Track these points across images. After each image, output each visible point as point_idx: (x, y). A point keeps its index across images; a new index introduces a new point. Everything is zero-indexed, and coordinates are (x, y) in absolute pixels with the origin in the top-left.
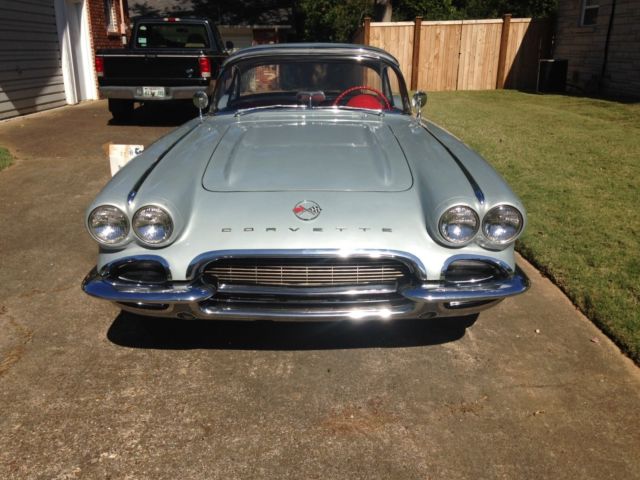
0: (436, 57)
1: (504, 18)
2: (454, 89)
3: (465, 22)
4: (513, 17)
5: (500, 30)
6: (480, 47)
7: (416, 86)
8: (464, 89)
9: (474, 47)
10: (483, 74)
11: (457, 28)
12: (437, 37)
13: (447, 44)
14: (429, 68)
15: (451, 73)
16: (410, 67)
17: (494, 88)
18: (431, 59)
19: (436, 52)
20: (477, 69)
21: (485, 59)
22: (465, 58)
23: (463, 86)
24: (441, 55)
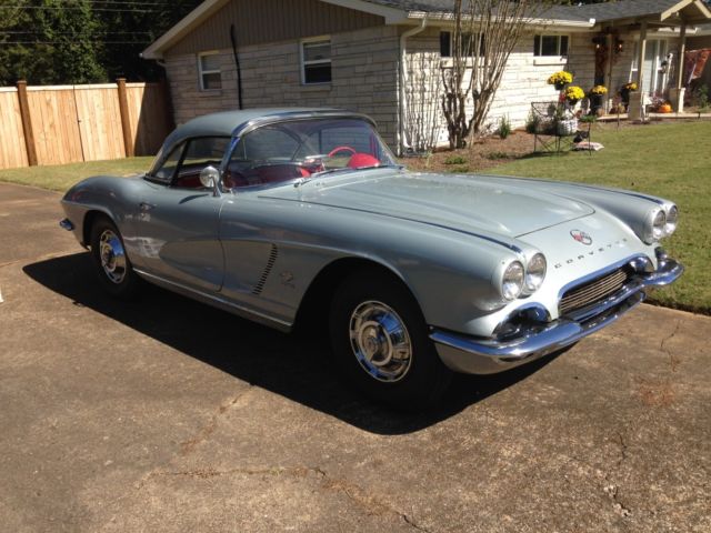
0: (52, 126)
1: (118, 83)
2: (81, 160)
3: (77, 87)
4: (127, 82)
5: (116, 95)
6: (99, 113)
7: (36, 160)
8: (92, 159)
9: (92, 113)
10: (109, 142)
11: (69, 93)
12: (48, 104)
13: (62, 111)
14: (46, 139)
15: (74, 143)
16: (22, 139)
17: (124, 156)
18: (47, 128)
19: (51, 120)
20: (102, 138)
21: (107, 126)
22: (86, 126)
23: (90, 157)
24: (57, 123)
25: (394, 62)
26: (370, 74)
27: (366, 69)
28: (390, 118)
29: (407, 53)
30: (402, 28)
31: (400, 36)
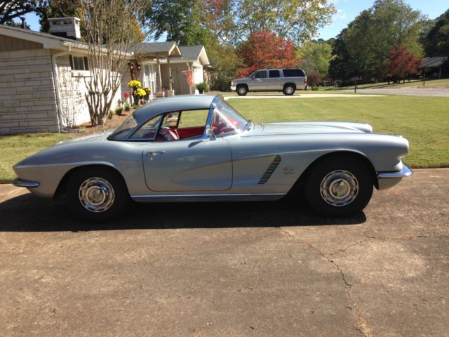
25: (49, 72)
26: (28, 79)
27: (25, 76)
28: (50, 108)
29: (58, 67)
30: (53, 51)
31: (52, 56)
